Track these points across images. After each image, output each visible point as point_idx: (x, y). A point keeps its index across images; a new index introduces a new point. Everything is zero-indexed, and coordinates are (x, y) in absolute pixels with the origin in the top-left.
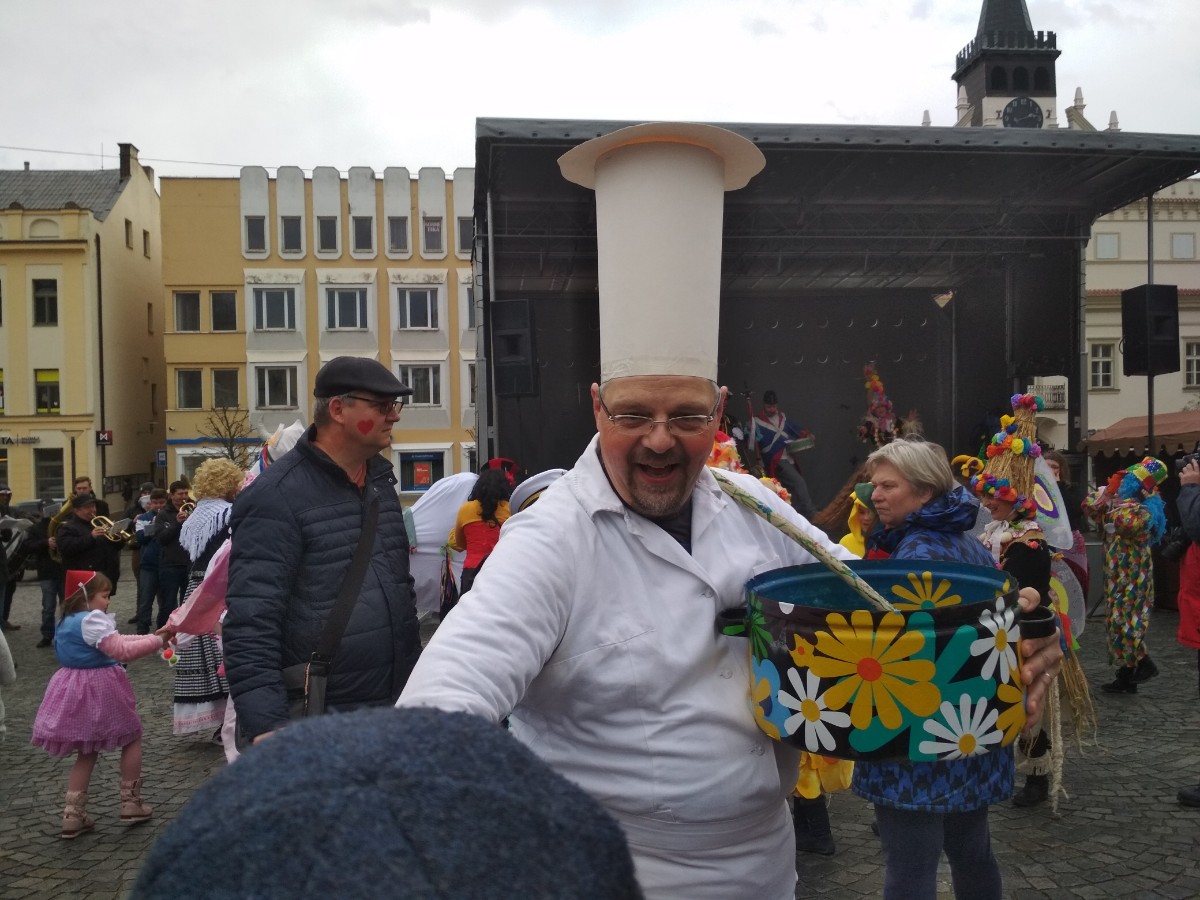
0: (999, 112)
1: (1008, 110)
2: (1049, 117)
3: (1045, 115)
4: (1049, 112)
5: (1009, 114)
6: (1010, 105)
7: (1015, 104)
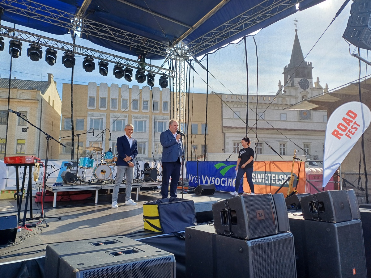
0: (298, 82)
1: (301, 82)
2: (311, 84)
3: (310, 83)
4: (311, 83)
5: (301, 83)
6: (301, 80)
7: (302, 80)
